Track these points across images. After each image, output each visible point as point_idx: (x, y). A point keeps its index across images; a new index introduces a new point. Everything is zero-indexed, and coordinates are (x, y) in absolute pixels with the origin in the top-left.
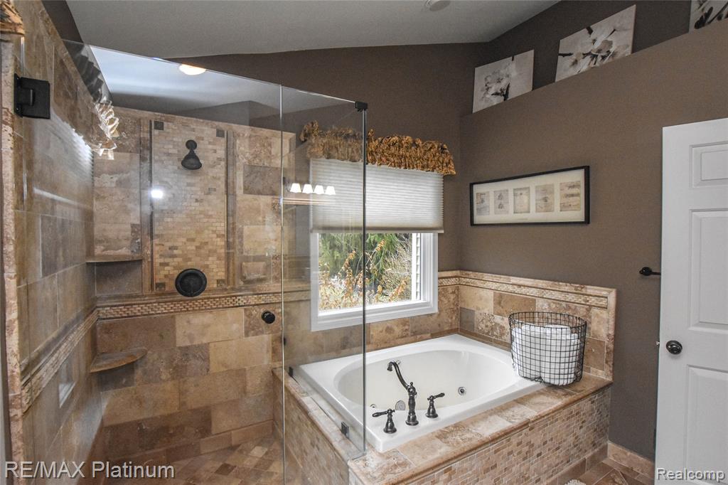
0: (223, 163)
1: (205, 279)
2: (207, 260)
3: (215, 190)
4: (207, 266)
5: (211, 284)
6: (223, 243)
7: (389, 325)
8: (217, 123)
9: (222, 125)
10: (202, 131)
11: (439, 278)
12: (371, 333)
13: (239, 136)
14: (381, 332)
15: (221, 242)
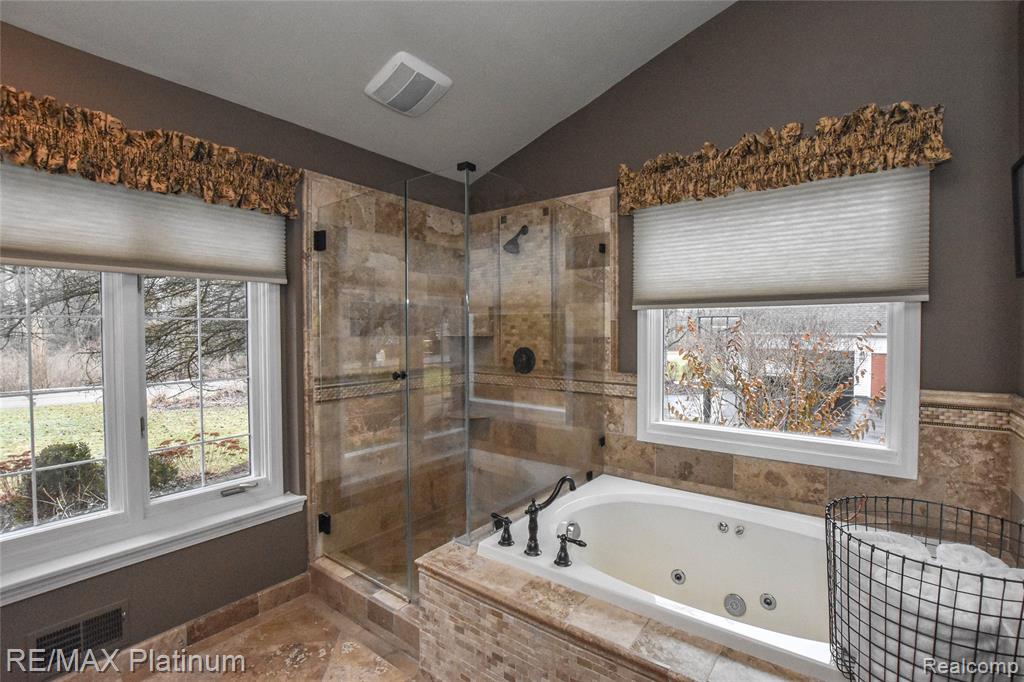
0: (548, 241)
1: (534, 360)
2: (536, 339)
3: (541, 269)
4: (535, 346)
5: (539, 364)
6: (548, 323)
7: (774, 469)
8: (541, 202)
9: (545, 203)
10: (532, 214)
11: (922, 405)
12: (735, 472)
13: (561, 208)
14: (757, 476)
15: (546, 322)
